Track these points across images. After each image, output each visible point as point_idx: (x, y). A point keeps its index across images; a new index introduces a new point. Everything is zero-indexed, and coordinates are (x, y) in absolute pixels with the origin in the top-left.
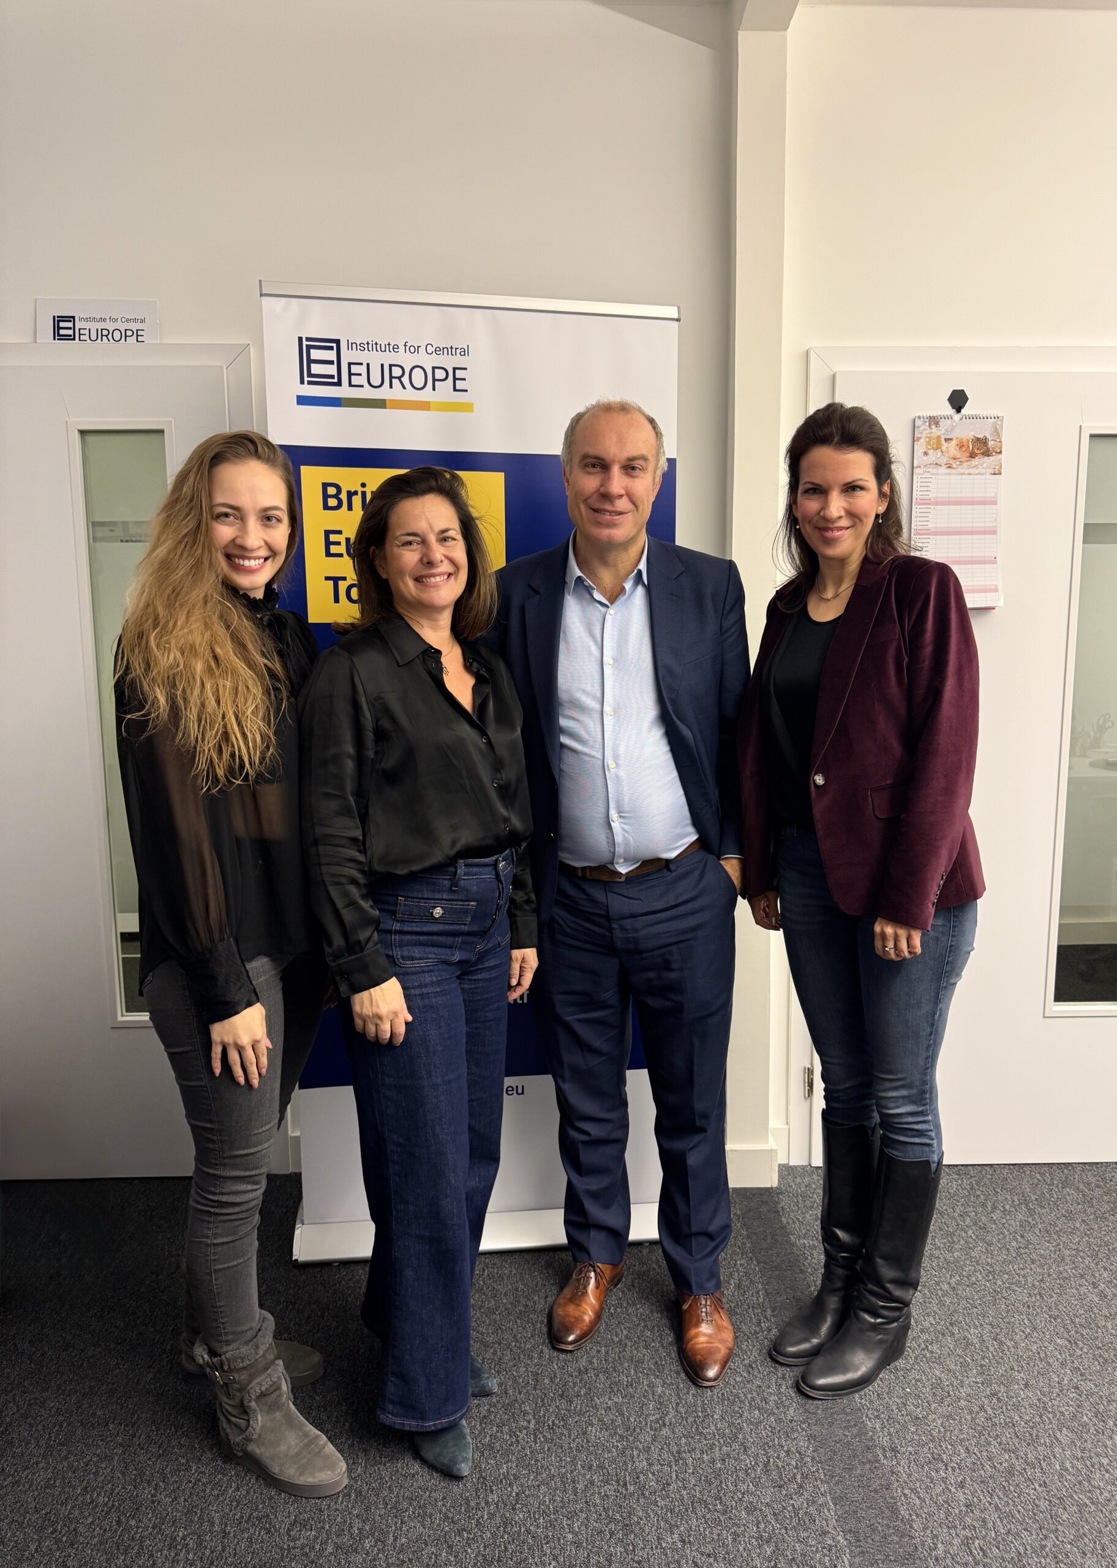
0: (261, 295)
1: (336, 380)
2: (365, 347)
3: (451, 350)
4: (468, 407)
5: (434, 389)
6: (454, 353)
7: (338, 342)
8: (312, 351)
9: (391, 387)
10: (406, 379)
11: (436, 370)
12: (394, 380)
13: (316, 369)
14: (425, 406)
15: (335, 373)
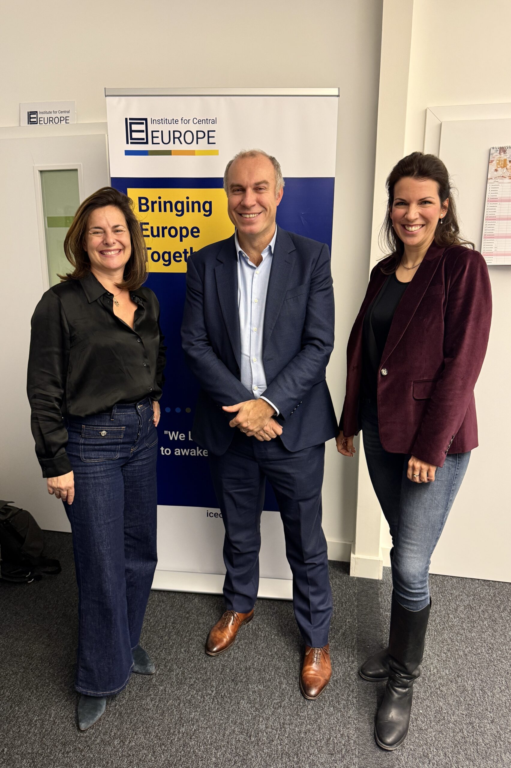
0: (106, 96)
1: (145, 141)
2: (160, 122)
3: (207, 121)
4: (216, 153)
5: (197, 143)
6: (208, 122)
7: (146, 120)
8: (133, 125)
9: (174, 143)
10: (182, 139)
11: (198, 133)
12: (175, 139)
13: (135, 135)
14: (192, 153)
15: (145, 137)
